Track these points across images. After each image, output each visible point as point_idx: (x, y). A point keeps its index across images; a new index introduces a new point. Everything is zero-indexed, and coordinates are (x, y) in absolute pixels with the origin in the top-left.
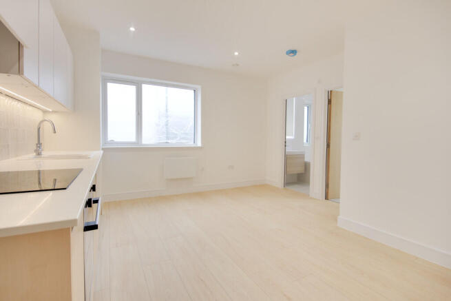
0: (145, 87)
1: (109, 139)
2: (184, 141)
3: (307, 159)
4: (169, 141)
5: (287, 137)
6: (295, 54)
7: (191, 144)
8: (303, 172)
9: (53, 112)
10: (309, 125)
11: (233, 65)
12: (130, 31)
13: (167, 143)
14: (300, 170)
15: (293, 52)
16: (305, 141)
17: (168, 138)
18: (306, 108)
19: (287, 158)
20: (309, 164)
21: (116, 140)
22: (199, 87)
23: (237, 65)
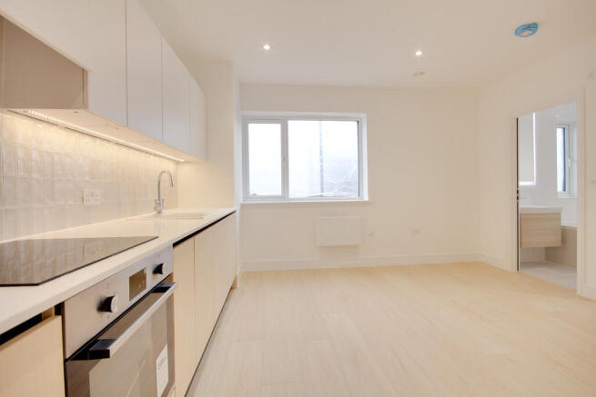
0: (292, 124)
1: (251, 194)
2: (344, 194)
3: (565, 222)
4: (324, 194)
5: (521, 183)
6: (534, 32)
7: (354, 197)
8: (559, 245)
9: (185, 162)
10: (568, 160)
11: (415, 75)
12: (265, 50)
13: (321, 196)
14: (553, 240)
15: (531, 28)
16: (560, 188)
17: (322, 190)
18: (559, 132)
19: (521, 220)
20: (574, 231)
21: (258, 194)
22: (363, 116)
23: (422, 73)
